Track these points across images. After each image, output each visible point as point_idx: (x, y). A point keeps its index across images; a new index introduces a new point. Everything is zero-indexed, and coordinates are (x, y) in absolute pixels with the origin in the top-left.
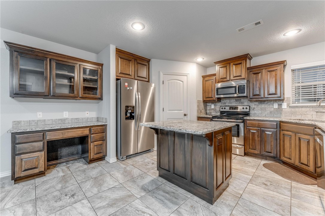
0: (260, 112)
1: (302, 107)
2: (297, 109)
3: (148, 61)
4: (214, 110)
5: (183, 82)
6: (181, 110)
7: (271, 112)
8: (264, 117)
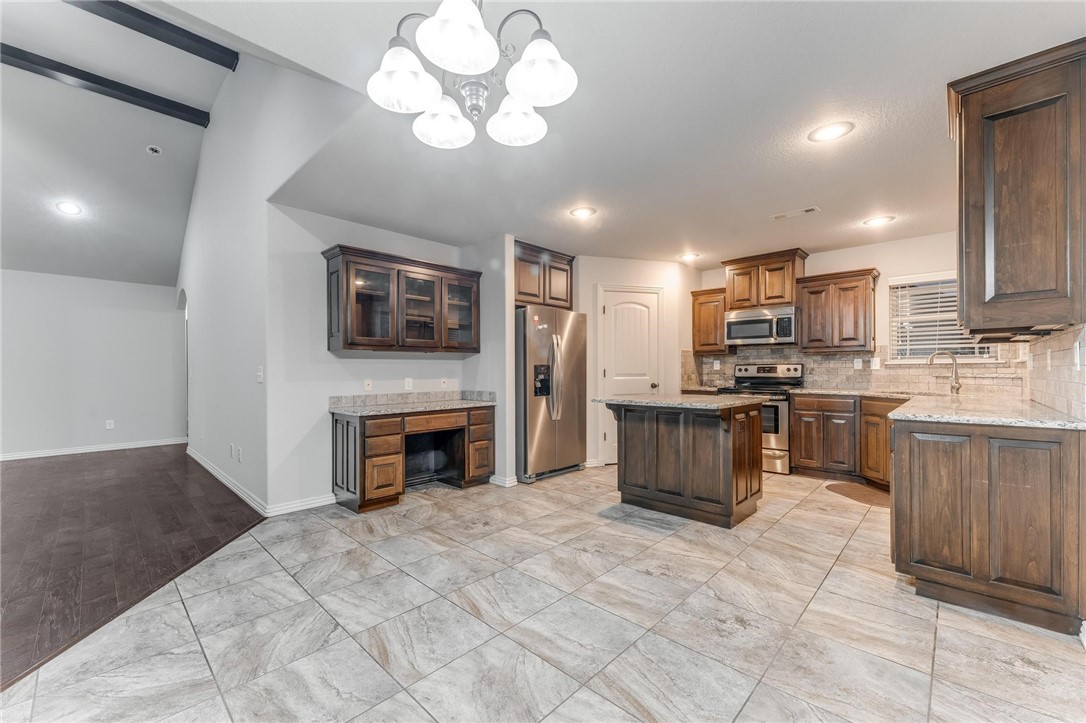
0: (826, 378)
1: (910, 366)
2: (900, 372)
3: (571, 261)
4: (721, 373)
5: (648, 308)
6: (644, 375)
7: (848, 378)
8: (833, 388)
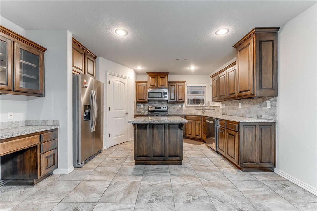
0: (173, 110)
2: (189, 108)
4: (143, 109)
5: (125, 84)
6: (123, 109)
